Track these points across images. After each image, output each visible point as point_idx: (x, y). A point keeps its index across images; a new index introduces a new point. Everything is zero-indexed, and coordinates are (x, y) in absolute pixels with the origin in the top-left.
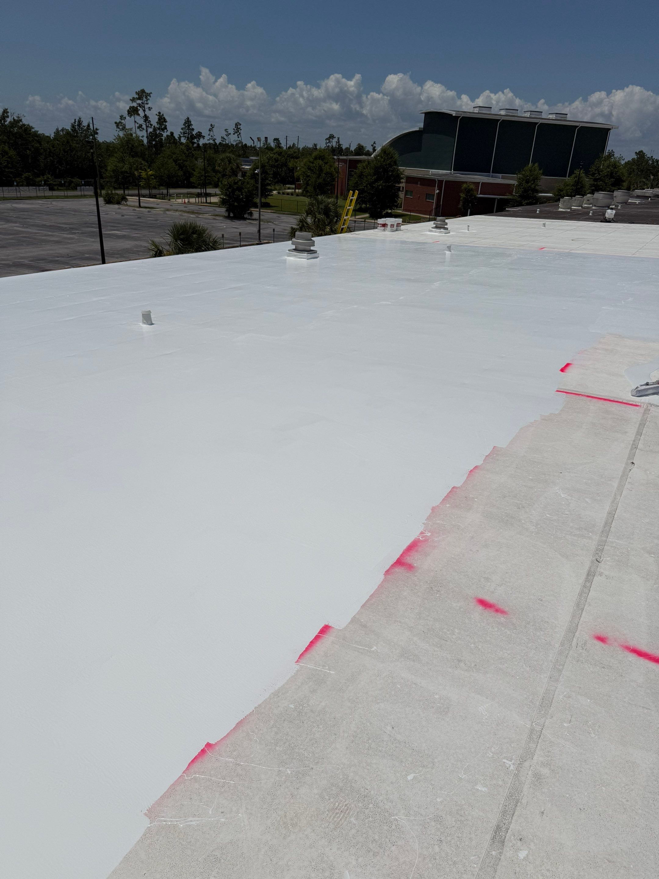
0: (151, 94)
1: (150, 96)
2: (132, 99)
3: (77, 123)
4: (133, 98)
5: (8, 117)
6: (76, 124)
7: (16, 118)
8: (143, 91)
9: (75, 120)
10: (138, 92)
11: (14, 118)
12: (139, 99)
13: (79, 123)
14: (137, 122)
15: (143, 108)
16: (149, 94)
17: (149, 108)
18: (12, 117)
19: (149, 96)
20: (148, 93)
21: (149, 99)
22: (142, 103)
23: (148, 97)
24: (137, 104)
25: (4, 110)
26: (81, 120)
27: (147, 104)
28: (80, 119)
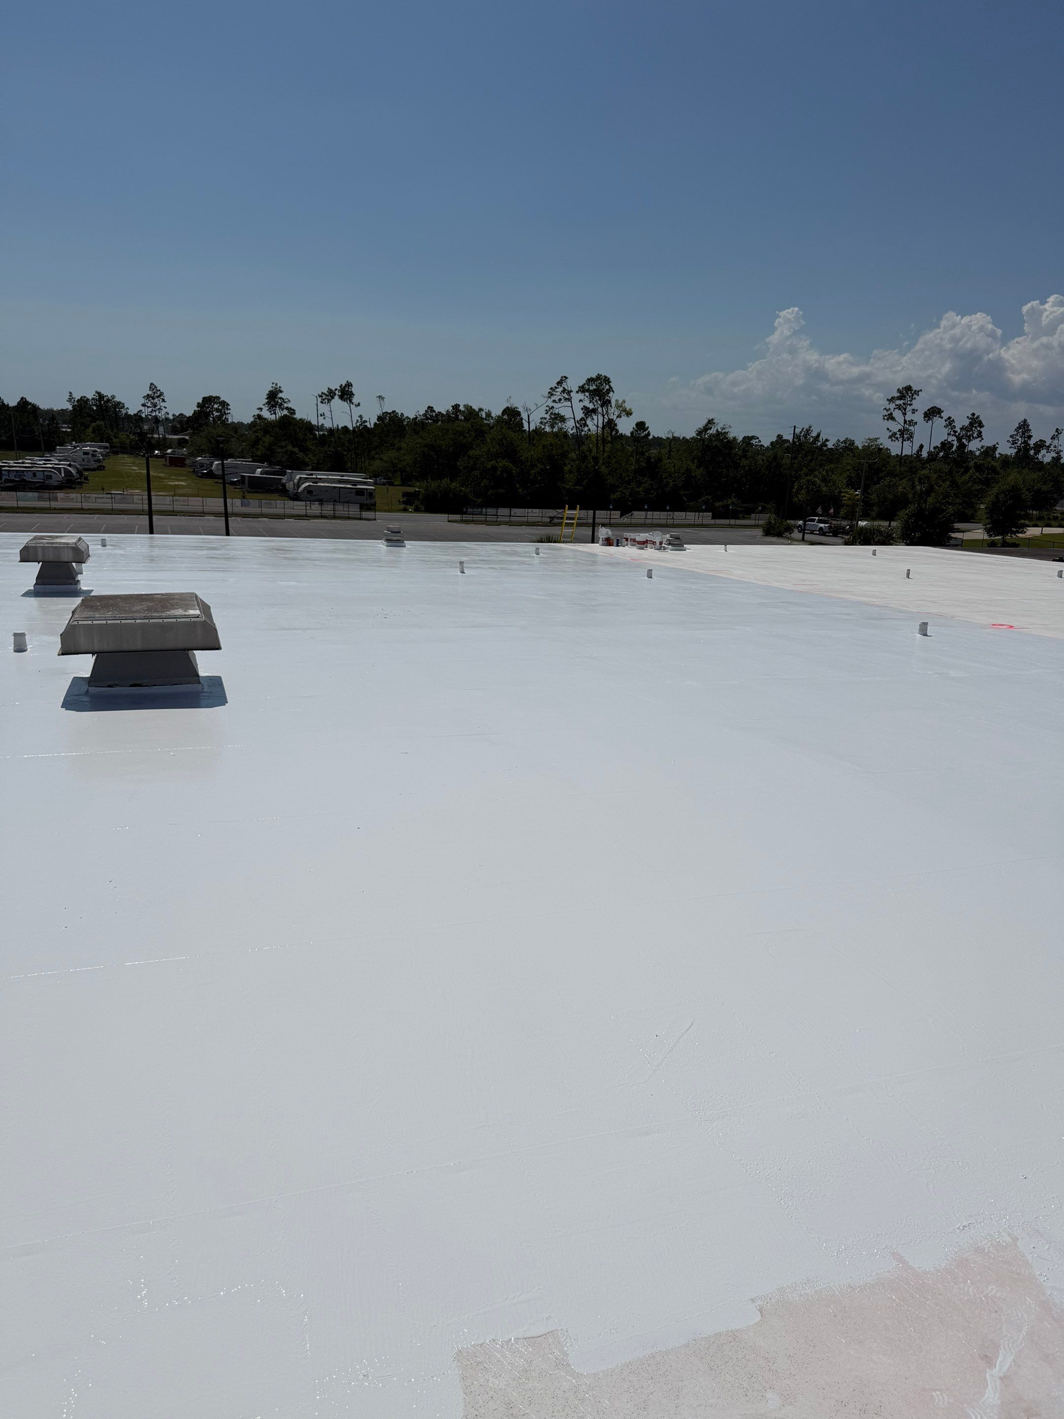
0: (920, 393)
1: (918, 395)
2: (890, 398)
3: (803, 433)
4: (892, 397)
5: (711, 428)
6: (802, 435)
7: (720, 430)
8: (909, 388)
9: (803, 429)
10: (901, 389)
11: (717, 429)
12: (900, 398)
13: (808, 432)
14: (890, 429)
15: (903, 411)
16: (917, 393)
17: (913, 410)
18: (715, 429)
19: (916, 394)
20: (915, 391)
21: (915, 398)
22: (903, 403)
23: (915, 396)
24: (896, 405)
25: (709, 420)
26: (811, 429)
27: (910, 405)
28: (810, 427)
